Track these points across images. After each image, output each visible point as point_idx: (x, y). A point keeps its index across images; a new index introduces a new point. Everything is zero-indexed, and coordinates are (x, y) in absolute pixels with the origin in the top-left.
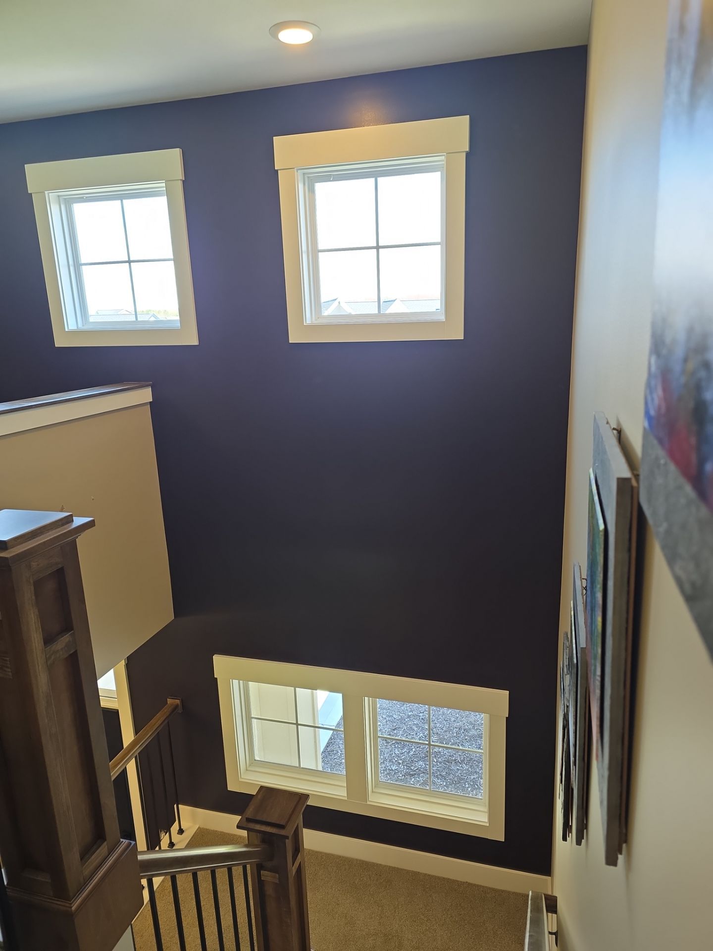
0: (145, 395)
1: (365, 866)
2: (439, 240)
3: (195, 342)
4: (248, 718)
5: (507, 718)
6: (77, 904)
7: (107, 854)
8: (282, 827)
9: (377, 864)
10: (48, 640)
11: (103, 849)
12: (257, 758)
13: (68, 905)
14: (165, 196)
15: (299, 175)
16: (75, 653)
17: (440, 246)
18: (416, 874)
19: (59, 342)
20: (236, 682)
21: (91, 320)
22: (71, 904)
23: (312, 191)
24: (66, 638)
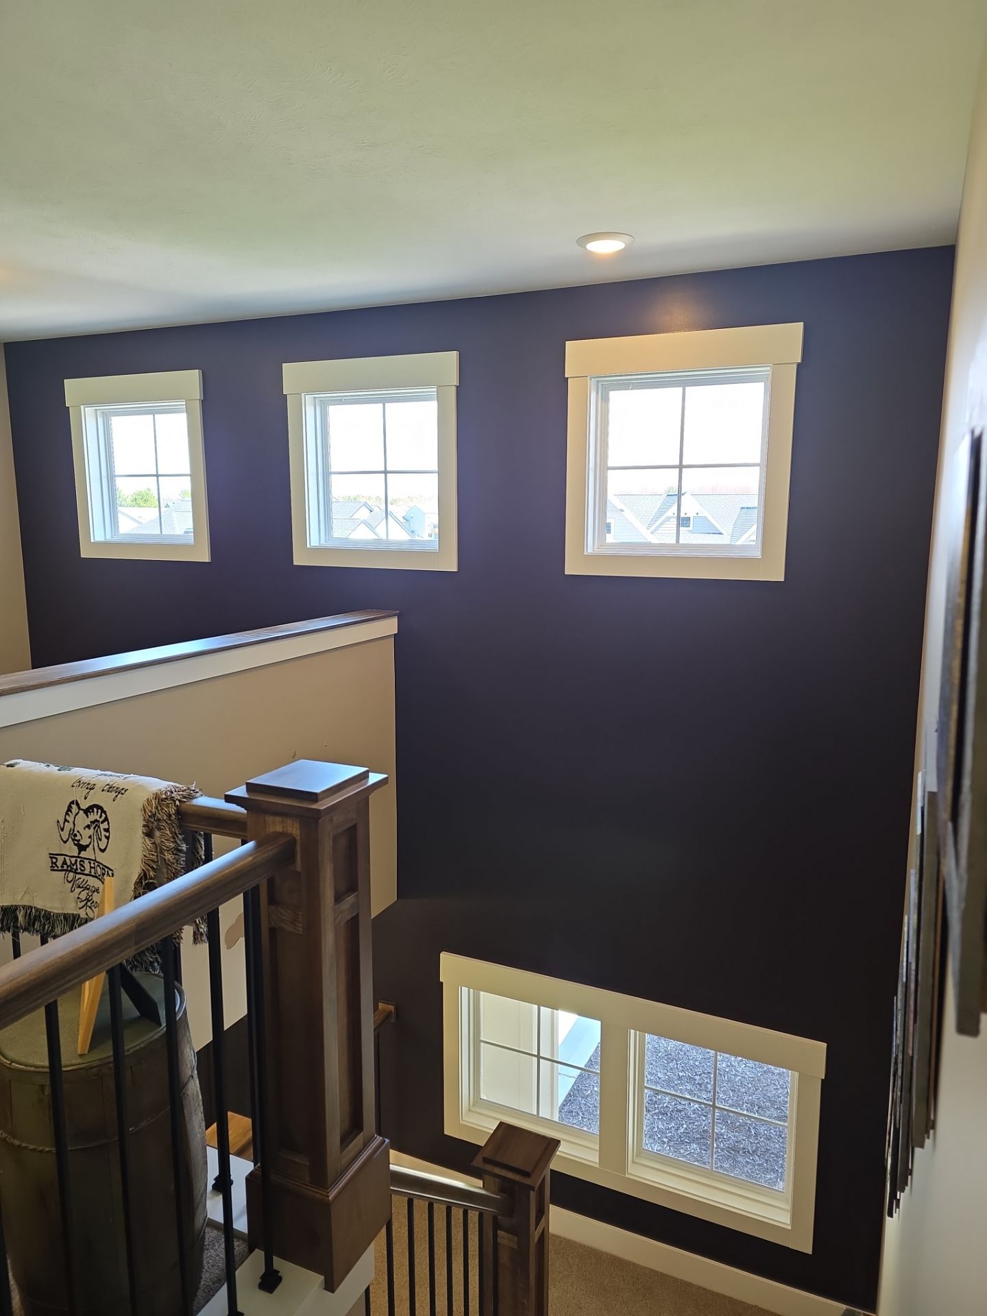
0: (390, 626)
1: (617, 1264)
2: (758, 461)
3: (454, 568)
4: (477, 1042)
5: (822, 1080)
6: (334, 1193)
7: (362, 1146)
8: (527, 1174)
9: (634, 1264)
10: (338, 898)
11: (359, 1140)
12: (483, 1096)
13: (325, 1193)
14: (434, 400)
15: (592, 384)
16: (357, 915)
17: (759, 468)
18: (688, 1285)
19: (298, 561)
20: (465, 989)
21: (336, 535)
22: (328, 1193)
23: (606, 399)
24: (351, 899)
